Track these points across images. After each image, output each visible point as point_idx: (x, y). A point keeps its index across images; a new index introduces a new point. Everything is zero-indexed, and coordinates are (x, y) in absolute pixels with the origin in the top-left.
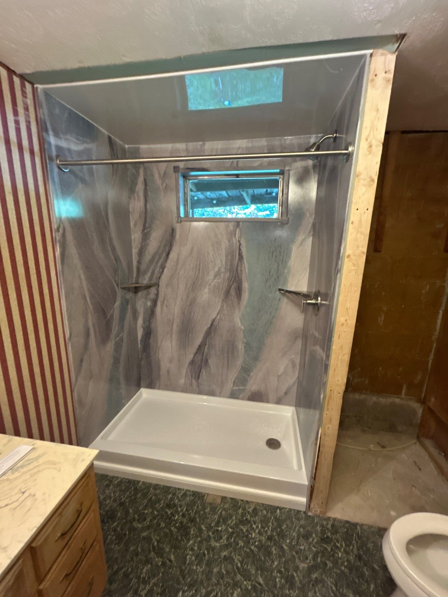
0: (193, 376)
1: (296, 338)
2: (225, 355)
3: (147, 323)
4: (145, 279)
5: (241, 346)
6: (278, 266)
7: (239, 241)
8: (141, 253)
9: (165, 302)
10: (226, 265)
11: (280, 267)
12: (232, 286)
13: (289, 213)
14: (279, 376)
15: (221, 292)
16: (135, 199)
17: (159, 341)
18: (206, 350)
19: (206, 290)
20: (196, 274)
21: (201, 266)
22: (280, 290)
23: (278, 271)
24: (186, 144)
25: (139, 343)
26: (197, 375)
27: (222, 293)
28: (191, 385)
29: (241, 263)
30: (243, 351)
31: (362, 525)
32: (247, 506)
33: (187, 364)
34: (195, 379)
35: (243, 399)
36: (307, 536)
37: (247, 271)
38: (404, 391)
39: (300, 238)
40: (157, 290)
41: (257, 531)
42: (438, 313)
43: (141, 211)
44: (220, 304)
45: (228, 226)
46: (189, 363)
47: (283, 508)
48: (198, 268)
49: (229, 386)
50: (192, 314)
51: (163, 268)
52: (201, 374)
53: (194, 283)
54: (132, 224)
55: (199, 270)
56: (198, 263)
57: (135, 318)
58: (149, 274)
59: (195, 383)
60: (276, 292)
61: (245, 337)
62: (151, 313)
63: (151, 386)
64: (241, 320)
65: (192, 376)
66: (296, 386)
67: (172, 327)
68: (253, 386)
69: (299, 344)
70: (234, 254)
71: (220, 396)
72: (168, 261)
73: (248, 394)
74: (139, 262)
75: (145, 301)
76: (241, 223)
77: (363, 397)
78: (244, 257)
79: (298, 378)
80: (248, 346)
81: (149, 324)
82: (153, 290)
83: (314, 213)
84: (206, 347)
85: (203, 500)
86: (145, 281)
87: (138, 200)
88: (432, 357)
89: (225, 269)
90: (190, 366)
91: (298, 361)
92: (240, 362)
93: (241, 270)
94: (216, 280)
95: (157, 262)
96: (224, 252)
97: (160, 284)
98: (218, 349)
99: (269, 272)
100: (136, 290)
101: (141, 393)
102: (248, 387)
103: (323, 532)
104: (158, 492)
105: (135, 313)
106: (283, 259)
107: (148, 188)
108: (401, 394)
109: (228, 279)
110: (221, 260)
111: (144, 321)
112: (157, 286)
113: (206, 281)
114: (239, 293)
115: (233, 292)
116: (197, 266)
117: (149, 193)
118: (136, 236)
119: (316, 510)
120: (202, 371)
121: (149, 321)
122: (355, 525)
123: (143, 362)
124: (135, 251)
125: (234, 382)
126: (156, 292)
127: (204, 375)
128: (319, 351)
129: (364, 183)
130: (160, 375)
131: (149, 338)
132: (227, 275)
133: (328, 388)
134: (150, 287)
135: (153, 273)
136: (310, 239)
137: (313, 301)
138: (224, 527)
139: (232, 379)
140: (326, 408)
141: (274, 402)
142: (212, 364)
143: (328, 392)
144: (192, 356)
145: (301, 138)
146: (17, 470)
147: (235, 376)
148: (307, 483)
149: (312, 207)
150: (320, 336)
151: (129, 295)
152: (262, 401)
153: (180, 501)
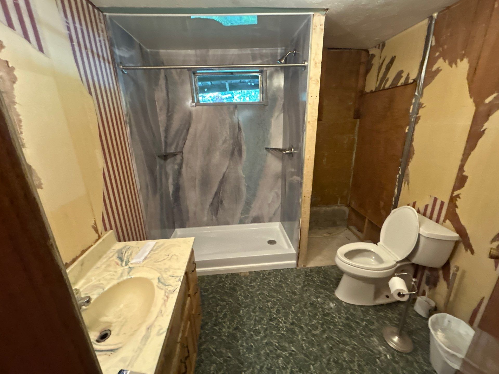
1: (278, 178)
2: (234, 196)
3: (176, 181)
5: (244, 188)
6: (264, 133)
7: (238, 118)
8: (167, 130)
9: (189, 165)
10: (230, 135)
12: (236, 149)
13: (268, 98)
14: (269, 204)
15: (228, 154)
16: (159, 91)
17: (186, 193)
18: (221, 194)
19: (218, 153)
21: (213, 137)
22: (266, 148)
23: (264, 136)
24: (196, 51)
25: (171, 196)
26: (216, 212)
28: (212, 220)
29: (240, 132)
30: (246, 191)
31: (324, 267)
33: (208, 206)
34: (214, 216)
35: (248, 223)
36: (298, 276)
37: (244, 138)
38: (339, 202)
39: (276, 114)
40: (182, 156)
41: (273, 281)
42: (353, 154)
43: (164, 99)
44: (228, 161)
45: (229, 108)
46: (210, 205)
47: (284, 269)
49: (238, 216)
50: (209, 171)
51: (185, 140)
52: (218, 212)
53: (209, 149)
54: (158, 110)
55: (212, 139)
56: (211, 135)
57: (167, 179)
58: (174, 146)
59: (215, 218)
60: (264, 150)
61: (246, 182)
62: (179, 173)
63: (183, 226)
64: (242, 171)
65: (212, 214)
66: (280, 208)
67: (195, 182)
68: (253, 213)
69: (280, 183)
70: (235, 127)
71: (232, 224)
72: (189, 135)
73: (250, 219)
74: (166, 137)
75: (173, 166)
76: (238, 106)
77: (318, 208)
78: (242, 128)
79: (281, 203)
80: (248, 188)
81: (178, 181)
82: (179, 157)
83: (283, 98)
84: (221, 192)
85: (239, 276)
86: (172, 150)
87: (161, 91)
88: (351, 180)
89: (230, 137)
90: (210, 207)
91: (280, 192)
92: (244, 199)
93: (241, 138)
94: (224, 146)
95: (180, 136)
96: (228, 126)
97: (184, 152)
98: (228, 193)
99: (258, 137)
100: (165, 157)
101: (176, 232)
102: (250, 214)
103: (306, 273)
105: (166, 174)
106: (266, 129)
107: (168, 82)
108: (337, 203)
109: (232, 144)
110: (227, 132)
111: (174, 180)
112: (181, 154)
113: (217, 147)
114: (240, 153)
115: (236, 153)
116: (210, 137)
117: (170, 86)
118: (162, 118)
119: (301, 265)
120: (219, 209)
121: (178, 179)
122: (321, 267)
123: (175, 210)
124: (162, 129)
125: (241, 214)
126: (181, 158)
127: (220, 212)
128: (296, 178)
129: (314, 82)
130: (188, 217)
131: (179, 191)
132: (232, 141)
133: (303, 195)
134: (176, 155)
135: (178, 144)
136: (282, 116)
137: (289, 152)
138: (255, 283)
139: (240, 210)
140: (303, 207)
141: (268, 221)
142: (226, 203)
143: (303, 197)
144: (211, 200)
145: (272, 49)
146: (155, 250)
147: (242, 209)
148: (295, 252)
149: (281, 94)
150: (296, 170)
151: (162, 162)
152: (260, 222)
153: (225, 279)
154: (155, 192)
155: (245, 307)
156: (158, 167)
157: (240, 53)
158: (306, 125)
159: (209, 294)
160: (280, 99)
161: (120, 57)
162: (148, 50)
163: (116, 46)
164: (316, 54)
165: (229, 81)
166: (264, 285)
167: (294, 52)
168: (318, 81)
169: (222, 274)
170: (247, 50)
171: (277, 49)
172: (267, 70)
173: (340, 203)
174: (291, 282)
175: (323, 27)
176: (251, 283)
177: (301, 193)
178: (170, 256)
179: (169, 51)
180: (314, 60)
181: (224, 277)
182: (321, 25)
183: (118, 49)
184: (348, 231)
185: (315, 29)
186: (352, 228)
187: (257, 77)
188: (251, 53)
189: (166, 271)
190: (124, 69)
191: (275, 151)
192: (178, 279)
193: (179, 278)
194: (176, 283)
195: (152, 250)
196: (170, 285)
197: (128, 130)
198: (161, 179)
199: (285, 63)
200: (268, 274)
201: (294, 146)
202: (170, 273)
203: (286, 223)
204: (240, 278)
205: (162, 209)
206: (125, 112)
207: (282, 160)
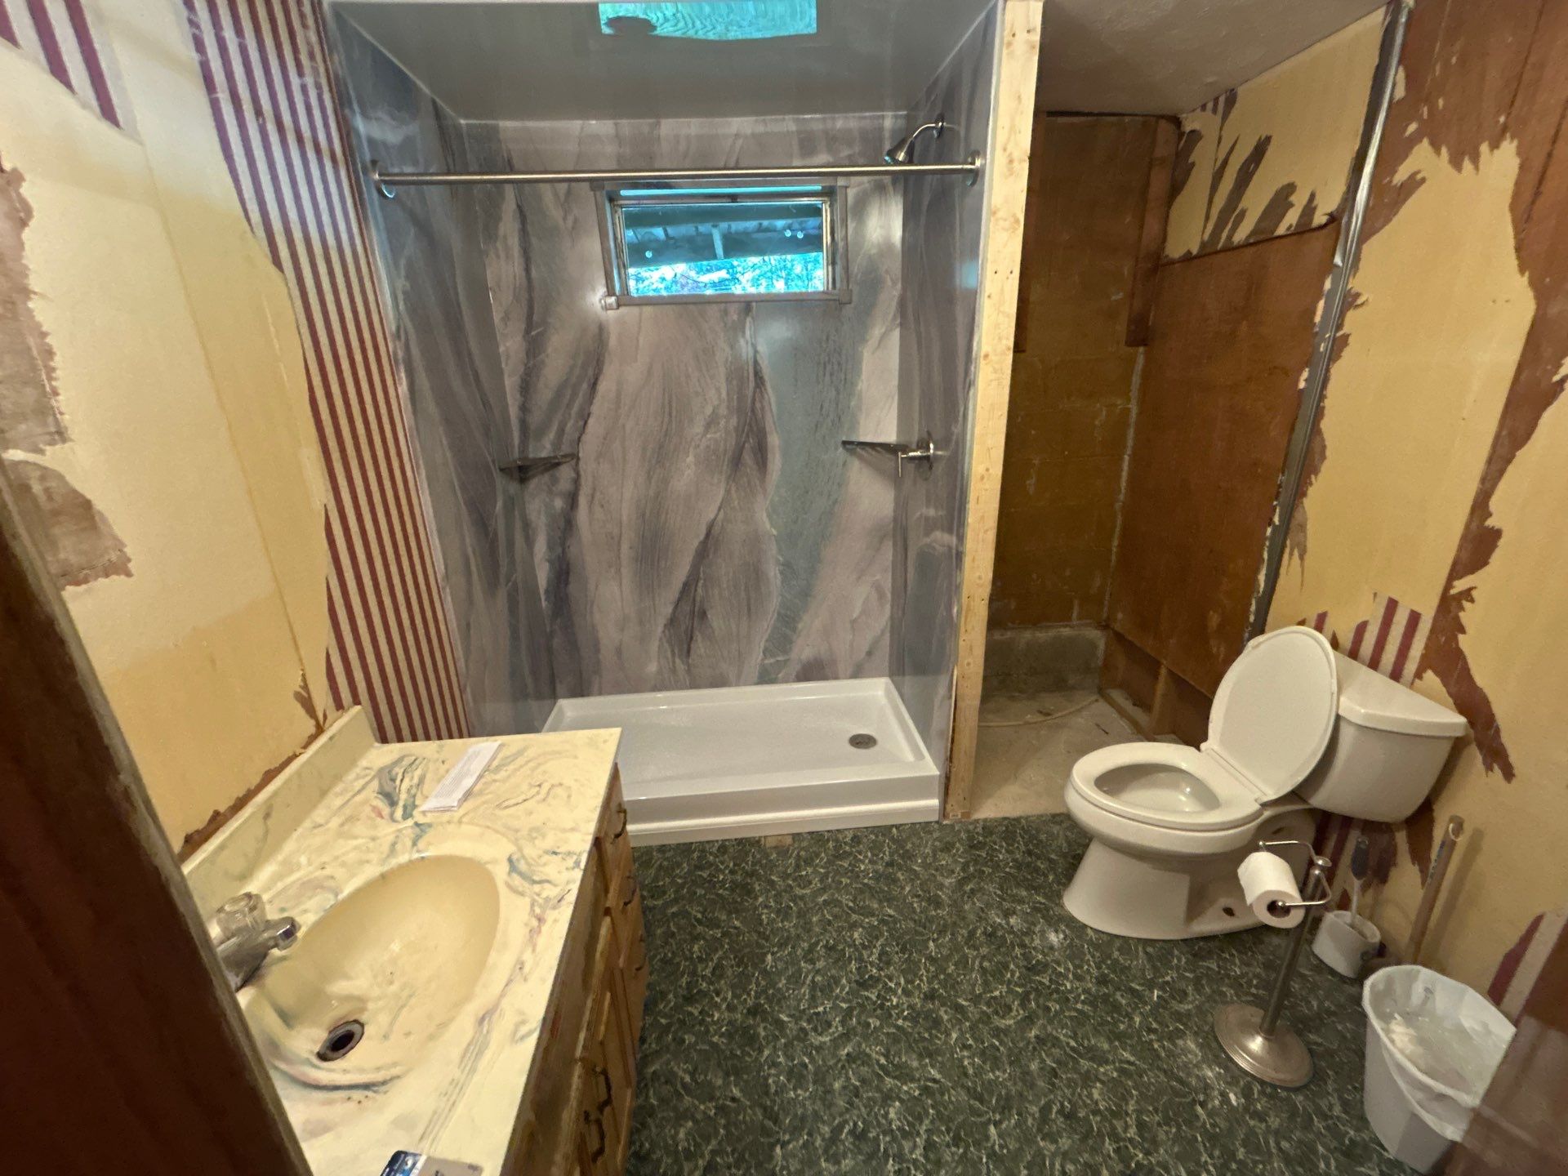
0: (676, 651)
1: (882, 539)
2: (743, 594)
3: (560, 550)
4: (545, 448)
5: (773, 572)
6: (838, 393)
7: (754, 346)
8: (526, 387)
9: (598, 495)
10: (730, 400)
11: (841, 396)
12: (746, 445)
13: (852, 280)
14: (853, 622)
15: (724, 460)
16: (498, 257)
17: (591, 586)
18: (700, 590)
19: (690, 459)
20: (665, 427)
21: (674, 405)
22: (845, 443)
23: (837, 404)
24: (616, 124)
25: (543, 597)
26: (685, 646)
27: (726, 463)
28: (674, 671)
29: (761, 392)
30: (779, 582)
31: (1027, 818)
32: (840, 837)
33: (660, 629)
34: (680, 657)
35: (786, 681)
36: (947, 848)
37: (774, 409)
38: (1075, 615)
39: (877, 332)
40: (575, 470)
41: (867, 861)
42: (1121, 459)
43: (518, 285)
44: (723, 485)
45: (726, 312)
46: (665, 625)
47: (901, 825)
48: (667, 410)
49: (756, 658)
50: (663, 517)
51: (585, 417)
52: (692, 645)
53: (661, 447)
54: (497, 317)
55: (670, 414)
56: (666, 402)
57: (530, 542)
58: (551, 435)
59: (682, 667)
60: (836, 449)
61: (780, 550)
62: (565, 526)
63: (580, 690)
64: (769, 516)
65: (673, 653)
66: (888, 635)
67: (619, 550)
68: (804, 650)
69: (888, 553)
70: (745, 375)
71: (737, 685)
72: (597, 401)
73: (795, 668)
74: (524, 409)
75: (547, 500)
76: (754, 304)
77: (1009, 634)
78: (766, 378)
79: (892, 618)
80: (788, 568)
81: (564, 551)
82: (565, 473)
83: (900, 276)
84: (701, 583)
85: (760, 847)
86: (543, 449)
87: (507, 257)
88: (1116, 543)
89: (728, 408)
90: (667, 631)
91: (887, 585)
92: (774, 604)
93: (763, 408)
94: (708, 436)
95: (569, 406)
96: (722, 371)
97: (580, 455)
98: (725, 586)
99: (819, 407)
100: (522, 472)
101: (561, 711)
102: (794, 655)
103: (971, 838)
104: (668, 855)
105: (526, 525)
106: (845, 379)
107: (529, 228)
108: (1069, 619)
109: (736, 429)
110: (718, 390)
111: (550, 547)
112: (574, 462)
113: (689, 440)
114: (762, 457)
115: (748, 458)
116: (663, 407)
117: (534, 240)
118: (511, 344)
119: (956, 812)
120: (694, 638)
121: (563, 544)
122: (1018, 820)
123: (557, 642)
124: (511, 382)
125: (766, 650)
126: (573, 475)
127: (700, 646)
128: (942, 539)
129: (1007, 224)
130: (598, 662)
131: (567, 583)
132: (734, 421)
133: (965, 593)
134: (558, 464)
135: (561, 431)
136: (896, 334)
137: (918, 453)
138: (810, 870)
139: (760, 643)
140: (963, 629)
141: (848, 675)
142: (716, 620)
143: (964, 600)
144: (670, 609)
145: (865, 118)
146: (498, 769)
147: (766, 637)
148: (938, 773)
149: (895, 266)
150: (940, 513)
151: (513, 487)
152: (824, 678)
153: (718, 857)
154: (492, 584)
155: (781, 944)
156: (499, 504)
157: (761, 129)
158: (975, 368)
159: (666, 905)
160: (889, 283)
161: (371, 142)
162: (463, 122)
163: (356, 107)
164: (1013, 130)
165: (724, 225)
166: (837, 872)
167: (936, 123)
168: (1017, 221)
169: (708, 842)
170: (784, 119)
171: (883, 117)
172: (846, 187)
173: (1079, 618)
174: (926, 866)
175: (1036, 37)
176: (798, 867)
177: (958, 587)
178: (546, 787)
179: (531, 124)
180: (1005, 150)
181: (714, 850)
182: (1028, 31)
183: (365, 115)
184: (1102, 707)
185: (1009, 44)
186: (1117, 696)
187: (816, 212)
188: (799, 132)
189: (534, 835)
190: (385, 182)
191: (874, 453)
192: (570, 862)
193: (575, 857)
194: (566, 875)
195: (487, 769)
196: (548, 881)
197: (401, 384)
198: (511, 544)
199: (910, 160)
200: (852, 840)
201: (938, 433)
202: (548, 843)
203: (908, 680)
204: (767, 856)
205: (515, 635)
206: (391, 326)
207: (897, 481)
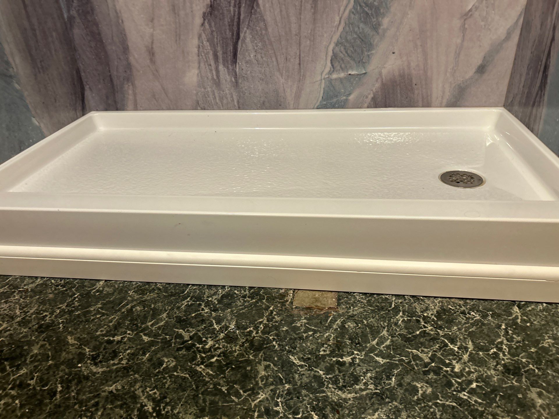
0: (220, 54)
26: (231, 48)
47: (531, 303)
59: (228, 78)
63: (113, 102)
68: (386, 60)
73: (372, 86)
90: (206, 24)
123: (78, 34)
125: (335, 58)
127: (249, 48)
141: (445, 102)
152: (410, 104)
153: (215, 310)
176: (338, 348)
